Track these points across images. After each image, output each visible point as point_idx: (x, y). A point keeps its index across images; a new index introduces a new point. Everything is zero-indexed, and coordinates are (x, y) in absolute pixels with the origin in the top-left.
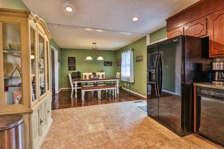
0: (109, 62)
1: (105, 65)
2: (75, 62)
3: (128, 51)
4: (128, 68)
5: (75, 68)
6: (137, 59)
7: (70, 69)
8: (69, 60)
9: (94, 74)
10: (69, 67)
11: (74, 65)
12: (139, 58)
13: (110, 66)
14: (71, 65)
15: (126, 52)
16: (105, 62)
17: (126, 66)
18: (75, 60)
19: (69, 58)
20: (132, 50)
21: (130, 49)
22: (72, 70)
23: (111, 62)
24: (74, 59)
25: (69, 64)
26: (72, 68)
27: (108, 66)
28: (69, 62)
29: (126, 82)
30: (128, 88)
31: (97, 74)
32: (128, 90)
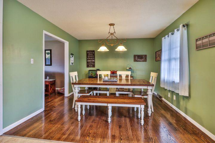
0: (142, 56)
1: (135, 60)
2: (94, 57)
3: (176, 30)
4: (176, 65)
5: (94, 65)
6: (199, 42)
7: (88, 66)
8: (87, 55)
9: (114, 73)
10: (87, 63)
11: (93, 61)
12: (205, 41)
13: (143, 61)
14: (90, 61)
15: (170, 34)
16: (136, 56)
17: (170, 60)
18: (94, 55)
19: (87, 51)
20: (184, 26)
21: (181, 26)
22: (90, 67)
23: (146, 56)
24: (94, 53)
25: (87, 59)
26: (91, 65)
27: (140, 61)
28: (87, 57)
29: (169, 91)
30: (175, 103)
31: (119, 73)
32: (174, 107)
